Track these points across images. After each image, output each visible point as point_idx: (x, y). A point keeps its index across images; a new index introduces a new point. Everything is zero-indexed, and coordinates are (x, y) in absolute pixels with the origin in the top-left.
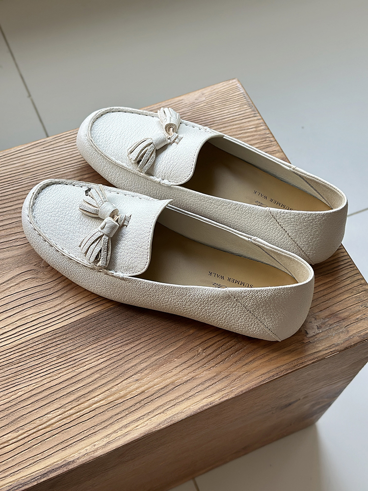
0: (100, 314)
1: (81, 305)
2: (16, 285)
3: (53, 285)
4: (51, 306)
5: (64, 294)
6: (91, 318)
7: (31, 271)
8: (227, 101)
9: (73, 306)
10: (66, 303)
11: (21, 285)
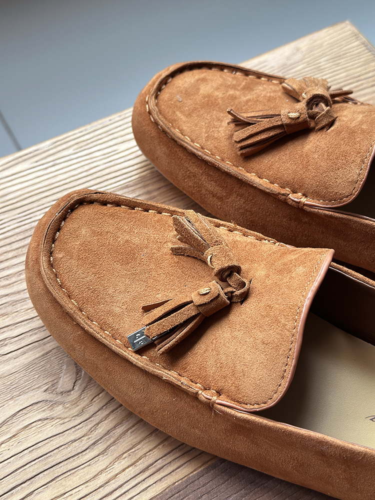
0: (188, 483)
1: (147, 468)
2: (11, 438)
3: (85, 430)
4: (88, 477)
5: (109, 446)
6: (170, 494)
7: (39, 405)
8: (340, 57)
9: (132, 471)
10: (118, 467)
11: (21, 436)
